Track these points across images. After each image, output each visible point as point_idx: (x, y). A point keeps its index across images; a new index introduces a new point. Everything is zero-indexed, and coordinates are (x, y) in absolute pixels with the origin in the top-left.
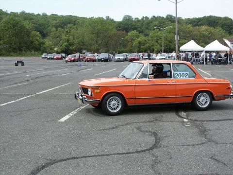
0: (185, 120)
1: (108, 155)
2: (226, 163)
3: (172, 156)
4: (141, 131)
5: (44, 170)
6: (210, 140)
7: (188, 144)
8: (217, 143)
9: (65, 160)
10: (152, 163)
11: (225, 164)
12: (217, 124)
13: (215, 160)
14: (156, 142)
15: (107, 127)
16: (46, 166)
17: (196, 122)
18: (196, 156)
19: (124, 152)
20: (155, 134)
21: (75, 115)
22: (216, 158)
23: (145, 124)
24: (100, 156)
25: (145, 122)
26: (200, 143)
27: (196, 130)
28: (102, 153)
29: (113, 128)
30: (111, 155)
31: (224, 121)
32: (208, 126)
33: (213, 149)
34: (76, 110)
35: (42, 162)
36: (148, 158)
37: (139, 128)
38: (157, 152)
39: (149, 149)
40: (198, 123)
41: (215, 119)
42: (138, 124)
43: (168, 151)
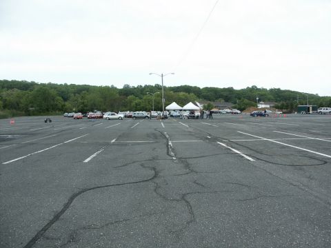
0: (174, 158)
1: (122, 184)
3: (169, 183)
4: (144, 167)
5: (79, 196)
6: (192, 171)
7: (178, 174)
8: (197, 173)
9: (93, 189)
11: (203, 186)
12: (196, 160)
13: (197, 184)
14: (156, 174)
15: (119, 165)
16: (80, 193)
17: (181, 159)
20: (154, 169)
21: (94, 157)
22: (197, 182)
24: (117, 185)
26: (186, 173)
27: (182, 165)
28: (119, 183)
29: (124, 166)
30: (125, 184)
32: (190, 161)
34: (95, 154)
35: (76, 191)
36: (151, 185)
37: (142, 165)
38: (156, 180)
40: (183, 159)
43: (165, 180)
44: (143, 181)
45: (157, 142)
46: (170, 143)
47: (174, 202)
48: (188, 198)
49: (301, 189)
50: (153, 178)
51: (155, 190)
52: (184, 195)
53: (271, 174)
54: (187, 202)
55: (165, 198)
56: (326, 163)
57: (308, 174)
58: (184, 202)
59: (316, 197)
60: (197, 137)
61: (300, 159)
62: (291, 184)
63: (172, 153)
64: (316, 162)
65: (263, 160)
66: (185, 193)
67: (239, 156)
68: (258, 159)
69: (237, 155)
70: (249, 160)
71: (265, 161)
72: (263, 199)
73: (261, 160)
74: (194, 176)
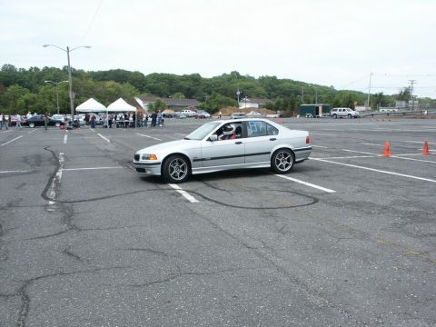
0: (51, 203)
2: (80, 256)
3: (11, 256)
6: (73, 227)
7: (40, 235)
8: (80, 230)
11: (78, 258)
12: (91, 204)
13: (69, 254)
17: (64, 204)
18: (44, 251)
22: (71, 250)
26: (57, 232)
27: (60, 215)
31: (101, 200)
32: (78, 208)
33: (72, 239)
40: (67, 205)
41: (91, 197)
43: (7, 251)
45: (35, 172)
46: (59, 174)
48: (31, 291)
49: (260, 255)
52: (29, 282)
53: (216, 226)
54: (27, 298)
56: (316, 201)
57: (279, 224)
58: (18, 300)
59: (279, 269)
60: (115, 161)
61: (275, 197)
62: (246, 245)
63: (53, 193)
64: (301, 200)
65: (212, 201)
66: (33, 276)
67: (173, 194)
68: (205, 198)
69: (172, 191)
70: (188, 201)
71: (215, 202)
72: (180, 281)
73: (209, 200)
74: (72, 237)
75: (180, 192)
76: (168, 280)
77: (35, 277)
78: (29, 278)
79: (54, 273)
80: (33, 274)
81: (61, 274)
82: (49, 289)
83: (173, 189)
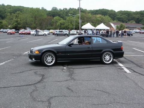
0: (65, 68)
1: (8, 87)
2: (73, 90)
4: (36, 74)
6: (72, 79)
7: (59, 81)
8: (75, 80)
10: (32, 91)
12: (81, 70)
13: (69, 89)
14: (41, 80)
15: (17, 72)
17: (70, 69)
18: (59, 87)
19: (19, 85)
20: (43, 75)
23: (40, 70)
24: (4, 88)
25: (42, 69)
26: (65, 80)
27: (68, 73)
28: (6, 86)
29: (21, 72)
30: (11, 87)
31: (86, 69)
33: (71, 83)
34: (4, 63)
38: (38, 85)
39: (35, 84)
40: (72, 69)
42: (37, 70)
43: (45, 85)
44: (27, 85)
47: (39, 103)
48: (52, 101)
50: (36, 83)
51: (31, 93)
52: (52, 98)
53: (136, 84)
55: (34, 99)
58: (47, 103)
65: (138, 73)
66: (53, 96)
67: (119, 69)
68: (134, 71)
69: (119, 67)
70: (126, 72)
71: (139, 74)
72: (113, 105)
73: (136, 72)
74: (71, 82)
75: (123, 68)
76: (108, 104)
77: (54, 96)
78: (52, 96)
79: (61, 95)
80: (54, 95)
81: (65, 96)
82: (58, 101)
83: (120, 66)
